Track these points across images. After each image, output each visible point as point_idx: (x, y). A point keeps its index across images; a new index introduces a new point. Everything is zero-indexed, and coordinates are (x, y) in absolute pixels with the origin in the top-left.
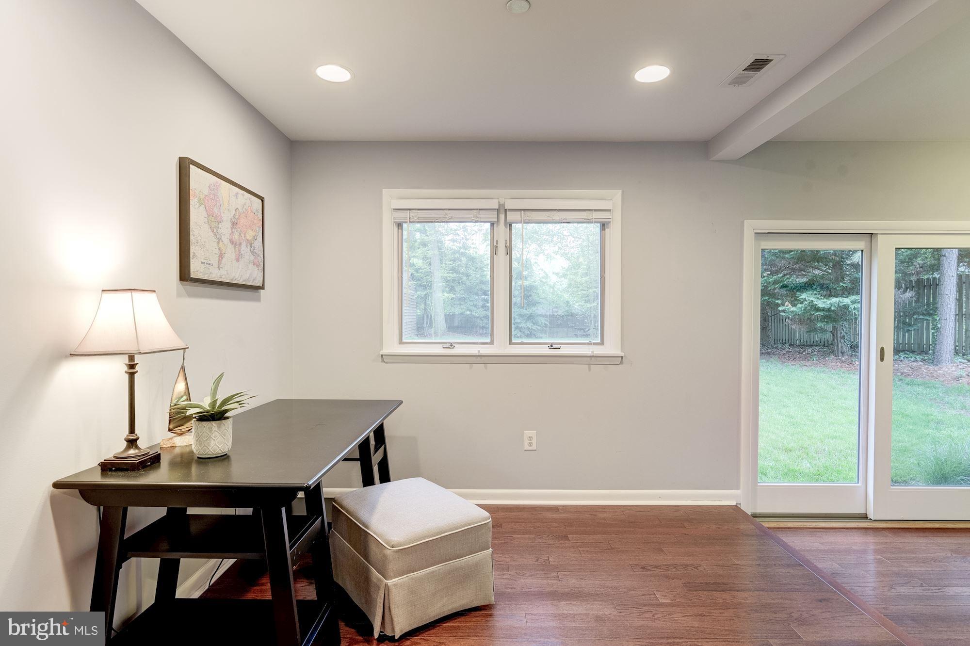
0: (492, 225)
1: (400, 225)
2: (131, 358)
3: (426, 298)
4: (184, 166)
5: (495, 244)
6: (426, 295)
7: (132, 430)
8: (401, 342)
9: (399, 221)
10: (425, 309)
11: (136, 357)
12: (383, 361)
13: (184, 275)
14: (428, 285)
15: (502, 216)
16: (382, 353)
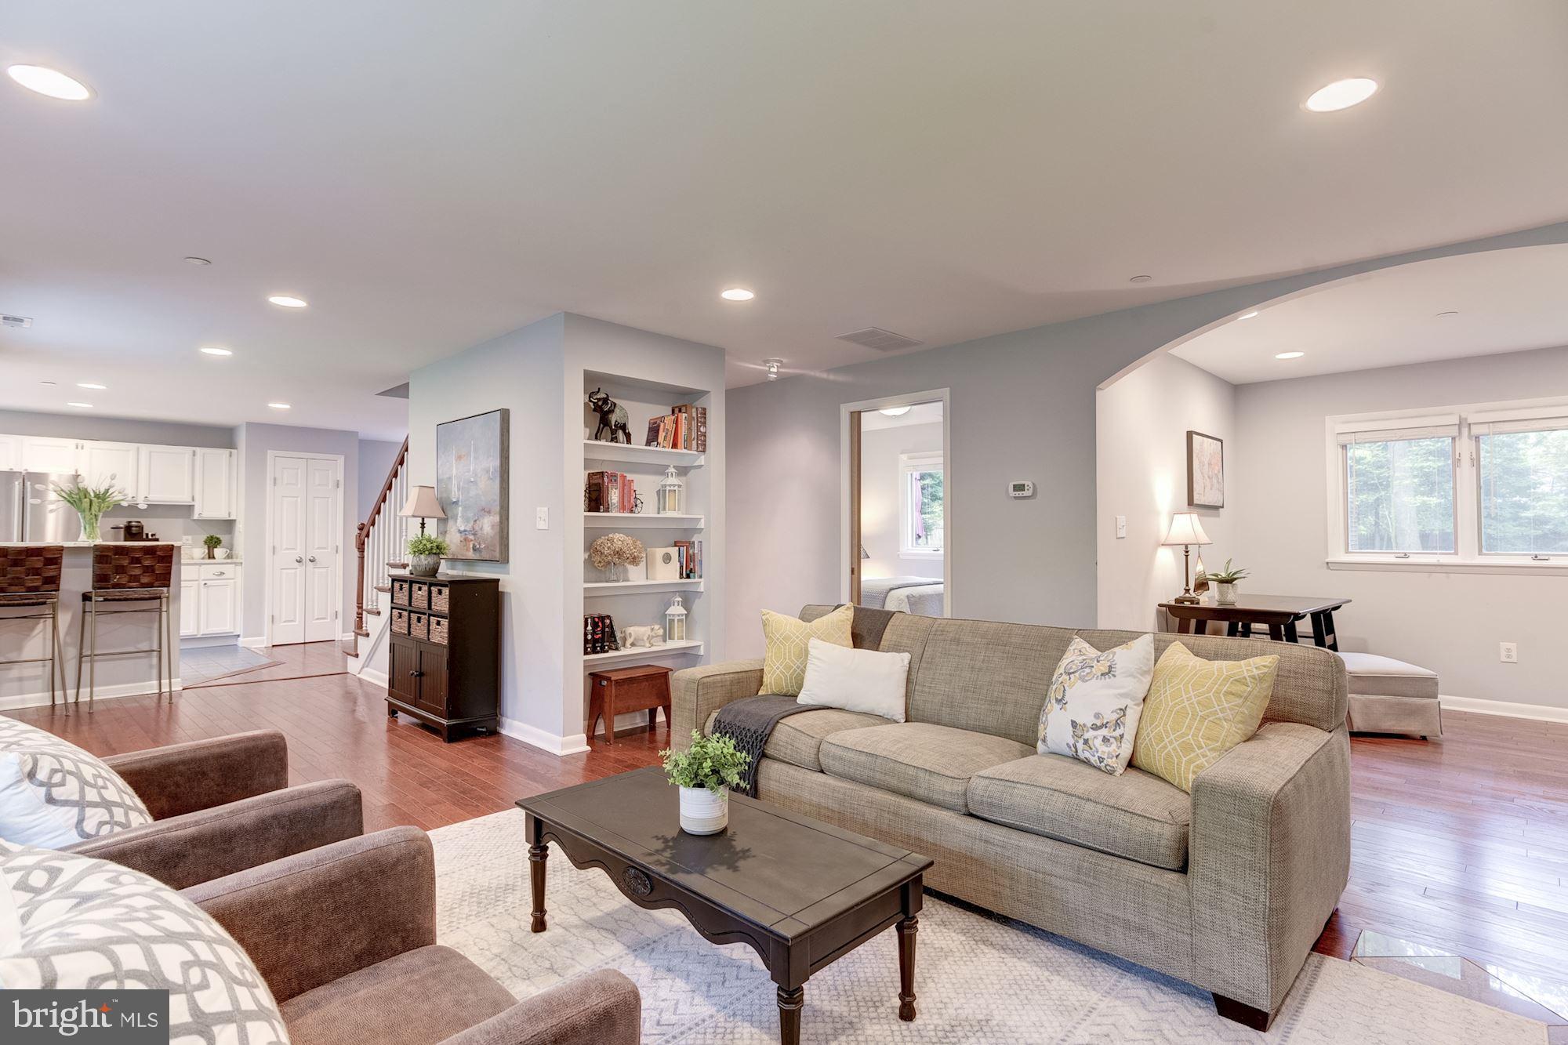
0: (1454, 439)
1: (1344, 447)
2: (1186, 547)
3: (1378, 506)
4: (1190, 435)
5: (1457, 457)
6: (1378, 499)
7: (1187, 585)
8: (1347, 552)
9: (1343, 443)
10: (1377, 524)
11: (1189, 546)
12: (1329, 568)
13: (1191, 502)
14: (1381, 484)
15: (1465, 431)
16: (1327, 560)
